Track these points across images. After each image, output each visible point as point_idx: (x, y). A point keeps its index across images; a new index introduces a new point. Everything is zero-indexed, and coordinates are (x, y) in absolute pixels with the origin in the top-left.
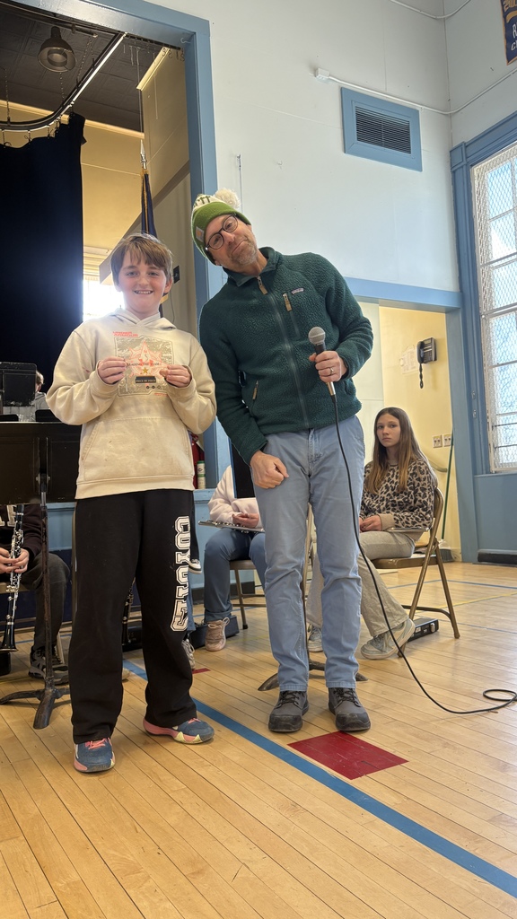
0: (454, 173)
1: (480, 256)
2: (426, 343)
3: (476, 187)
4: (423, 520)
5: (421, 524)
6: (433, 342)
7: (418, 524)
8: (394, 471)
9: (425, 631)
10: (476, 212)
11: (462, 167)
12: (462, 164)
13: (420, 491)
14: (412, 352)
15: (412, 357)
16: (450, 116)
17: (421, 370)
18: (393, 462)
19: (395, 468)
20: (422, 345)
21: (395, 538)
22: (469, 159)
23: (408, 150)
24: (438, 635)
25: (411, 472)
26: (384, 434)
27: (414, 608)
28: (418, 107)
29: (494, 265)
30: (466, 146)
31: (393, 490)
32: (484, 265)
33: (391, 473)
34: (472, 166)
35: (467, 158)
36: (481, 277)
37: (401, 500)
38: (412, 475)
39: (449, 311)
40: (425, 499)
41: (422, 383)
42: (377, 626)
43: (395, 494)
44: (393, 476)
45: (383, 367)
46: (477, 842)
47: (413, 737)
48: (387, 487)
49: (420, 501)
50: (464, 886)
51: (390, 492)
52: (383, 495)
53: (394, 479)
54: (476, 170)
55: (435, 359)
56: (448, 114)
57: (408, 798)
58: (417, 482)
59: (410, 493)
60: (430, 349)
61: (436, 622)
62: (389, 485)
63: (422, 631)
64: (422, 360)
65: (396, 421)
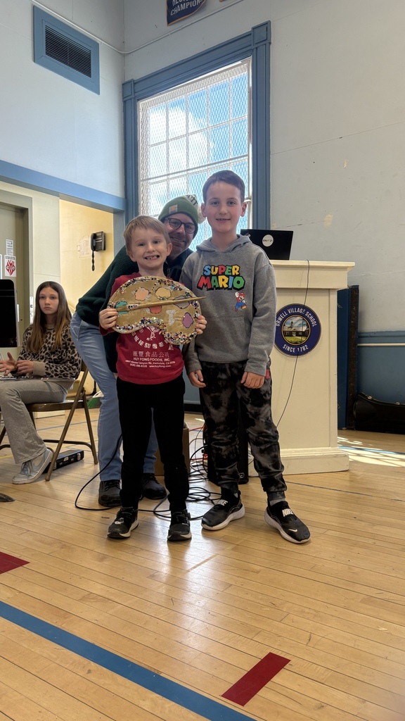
0: (125, 102)
1: (141, 172)
2: (98, 235)
3: (141, 117)
4: (70, 369)
5: (68, 373)
6: (104, 235)
7: (65, 372)
8: (51, 334)
9: (72, 459)
10: (140, 138)
11: (131, 99)
12: (131, 97)
13: (70, 349)
14: (87, 241)
15: (87, 245)
16: (124, 55)
17: (93, 256)
18: (50, 326)
19: (52, 331)
20: (95, 237)
21: (48, 385)
22: (136, 94)
23: (89, 74)
24: (83, 462)
25: (64, 334)
26: (46, 304)
27: (62, 441)
28: (99, 41)
29: (151, 181)
30: (134, 83)
31: (50, 349)
32: (143, 180)
33: (48, 336)
34: (138, 100)
35: (135, 93)
36: (141, 189)
37: (56, 357)
38: (64, 336)
39: (116, 212)
40: (73, 355)
41: (93, 266)
42: (23, 456)
43: (52, 353)
44: (50, 338)
45: (61, 251)
46: (65, 618)
47: (40, 543)
48: (45, 347)
49: (69, 357)
50: (45, 655)
51: (48, 351)
52: (42, 354)
53: (51, 340)
54: (141, 104)
55: (105, 249)
56: (123, 55)
57: (20, 592)
58: (68, 342)
59: (63, 351)
60: (100, 240)
61: (82, 453)
62: (47, 345)
63: (70, 459)
64: (94, 248)
65: (56, 294)
